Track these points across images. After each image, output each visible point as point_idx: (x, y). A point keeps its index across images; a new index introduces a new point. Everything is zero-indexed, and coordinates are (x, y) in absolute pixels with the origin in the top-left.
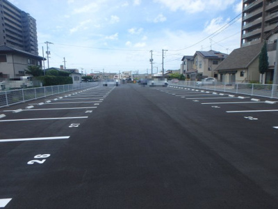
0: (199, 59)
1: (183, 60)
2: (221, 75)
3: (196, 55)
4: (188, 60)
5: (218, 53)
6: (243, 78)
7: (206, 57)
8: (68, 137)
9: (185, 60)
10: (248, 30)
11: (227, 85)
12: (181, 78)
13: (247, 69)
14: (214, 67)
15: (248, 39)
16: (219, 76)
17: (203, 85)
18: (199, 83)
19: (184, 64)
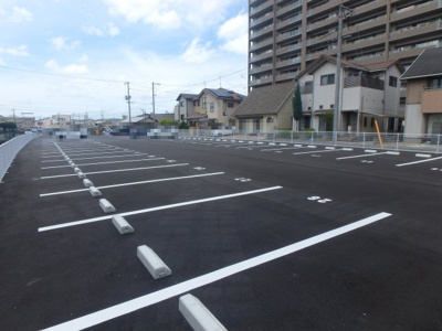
1: (178, 100)
2: (240, 122)
4: (188, 100)
5: (232, 93)
6: (272, 125)
7: (220, 97)
9: (183, 100)
11: (251, 135)
12: (183, 126)
13: (276, 114)
14: (231, 111)
16: (237, 124)
17: (220, 135)
19: (181, 105)
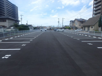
0: (76, 21)
1: (70, 22)
2: (84, 27)
3: (75, 20)
4: (72, 22)
5: (84, 19)
6: (92, 29)
7: (79, 21)
8: (20, 49)
9: (71, 22)
10: (96, 11)
12: (69, 29)
13: (94, 25)
14: (82, 25)
15: (95, 14)
17: (77, 31)
18: (76, 30)
19: (71, 23)
